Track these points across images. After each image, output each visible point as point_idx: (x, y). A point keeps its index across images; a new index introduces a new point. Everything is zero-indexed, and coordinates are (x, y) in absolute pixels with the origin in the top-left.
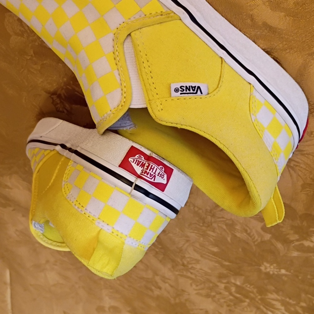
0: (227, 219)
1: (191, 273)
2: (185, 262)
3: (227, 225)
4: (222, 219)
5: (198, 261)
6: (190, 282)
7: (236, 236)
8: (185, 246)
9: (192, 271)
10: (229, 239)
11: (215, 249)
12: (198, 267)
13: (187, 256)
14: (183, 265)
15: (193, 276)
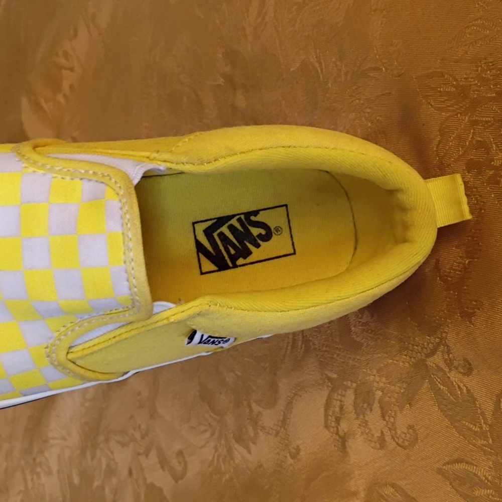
0: (113, 460)
1: (32, 480)
2: (38, 461)
3: (108, 465)
4: (109, 453)
5: (49, 473)
6: (22, 488)
7: (103, 489)
8: (55, 442)
9: (35, 477)
10: (96, 484)
11: (76, 480)
12: (44, 479)
13: (46, 454)
14: (34, 459)
15: (30, 484)
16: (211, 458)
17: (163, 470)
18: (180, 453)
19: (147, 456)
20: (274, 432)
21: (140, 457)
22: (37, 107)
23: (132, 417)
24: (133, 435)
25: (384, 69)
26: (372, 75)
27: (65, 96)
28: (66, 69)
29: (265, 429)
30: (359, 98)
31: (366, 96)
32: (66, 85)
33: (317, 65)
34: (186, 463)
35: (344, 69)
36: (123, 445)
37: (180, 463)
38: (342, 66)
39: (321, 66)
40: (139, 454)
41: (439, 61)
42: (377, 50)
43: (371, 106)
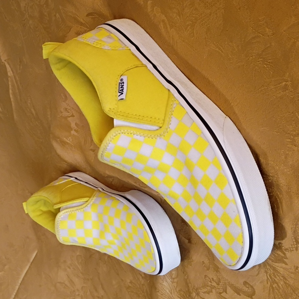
16: (266, 278)
17: (240, 295)
18: (245, 283)
19: (226, 292)
20: (294, 249)
21: (222, 294)
22: (63, 144)
23: (206, 276)
24: (211, 285)
25: (261, 35)
26: (254, 41)
27: (75, 130)
28: (69, 117)
29: (288, 250)
30: (251, 56)
31: (255, 53)
32: (73, 125)
33: (217, 49)
34: (252, 287)
35: (235, 45)
36: (208, 293)
37: (248, 288)
38: (233, 44)
39: (220, 49)
40: (220, 293)
41: (293, 17)
42: (252, 28)
43: (261, 57)
